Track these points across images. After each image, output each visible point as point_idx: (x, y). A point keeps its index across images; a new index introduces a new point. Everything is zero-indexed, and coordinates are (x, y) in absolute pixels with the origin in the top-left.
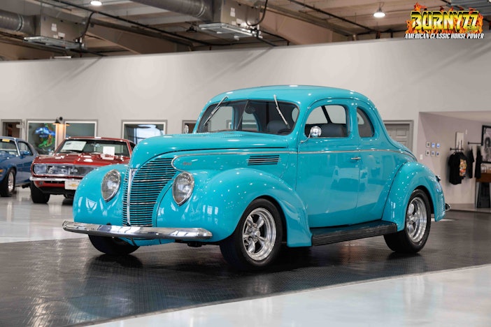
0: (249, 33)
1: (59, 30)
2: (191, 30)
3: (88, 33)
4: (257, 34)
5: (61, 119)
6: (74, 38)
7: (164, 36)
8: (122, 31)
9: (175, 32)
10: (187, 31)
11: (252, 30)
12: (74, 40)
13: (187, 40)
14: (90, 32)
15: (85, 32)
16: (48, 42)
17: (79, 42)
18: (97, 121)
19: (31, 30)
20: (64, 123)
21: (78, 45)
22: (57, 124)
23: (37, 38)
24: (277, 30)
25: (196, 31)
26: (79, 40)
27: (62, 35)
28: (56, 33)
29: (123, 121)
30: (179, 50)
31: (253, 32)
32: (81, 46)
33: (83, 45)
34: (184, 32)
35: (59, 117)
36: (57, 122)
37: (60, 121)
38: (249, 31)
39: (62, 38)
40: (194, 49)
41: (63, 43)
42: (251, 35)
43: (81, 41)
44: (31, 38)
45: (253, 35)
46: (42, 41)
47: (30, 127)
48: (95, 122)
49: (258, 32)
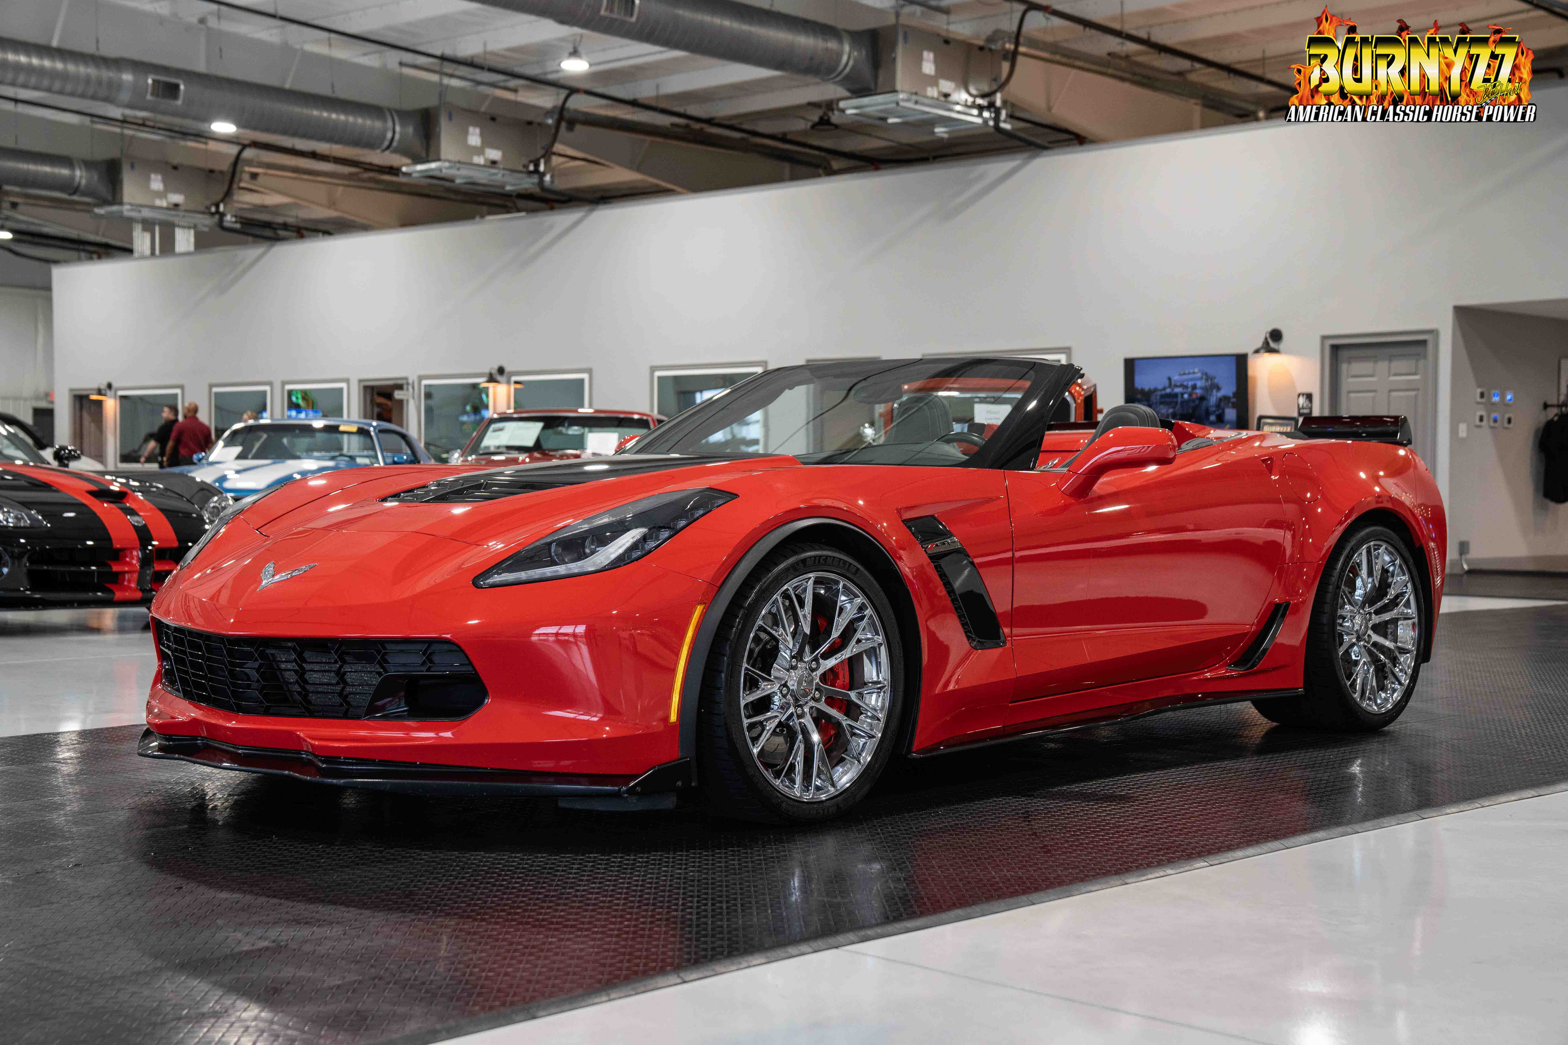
0: (974, 118)
1: (487, 142)
2: (824, 122)
3: (558, 147)
4: (997, 119)
5: (501, 371)
6: (525, 161)
7: (757, 145)
8: (649, 139)
9: (785, 134)
10: (813, 127)
11: (981, 108)
12: (526, 166)
13: (817, 153)
14: (564, 143)
15: (552, 144)
16: (461, 176)
17: (536, 171)
18: (589, 371)
19: (418, 146)
20: (508, 382)
21: (535, 179)
22: (491, 386)
23: (433, 165)
24: (1049, 109)
25: (836, 126)
26: (537, 165)
27: (494, 154)
28: (480, 151)
29: (653, 369)
30: (795, 177)
31: (986, 114)
32: (541, 181)
33: (547, 178)
34: (805, 133)
35: (496, 367)
36: (492, 379)
37: (499, 378)
38: (975, 112)
39: (494, 163)
40: (831, 172)
41: (498, 176)
42: (979, 121)
43: (542, 168)
44: (420, 167)
45: (986, 121)
46: (446, 173)
47: (428, 396)
48: (585, 376)
49: (997, 112)
